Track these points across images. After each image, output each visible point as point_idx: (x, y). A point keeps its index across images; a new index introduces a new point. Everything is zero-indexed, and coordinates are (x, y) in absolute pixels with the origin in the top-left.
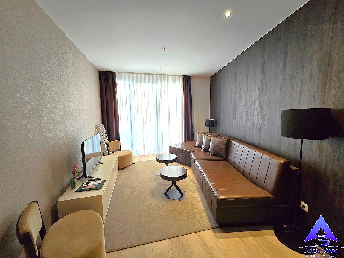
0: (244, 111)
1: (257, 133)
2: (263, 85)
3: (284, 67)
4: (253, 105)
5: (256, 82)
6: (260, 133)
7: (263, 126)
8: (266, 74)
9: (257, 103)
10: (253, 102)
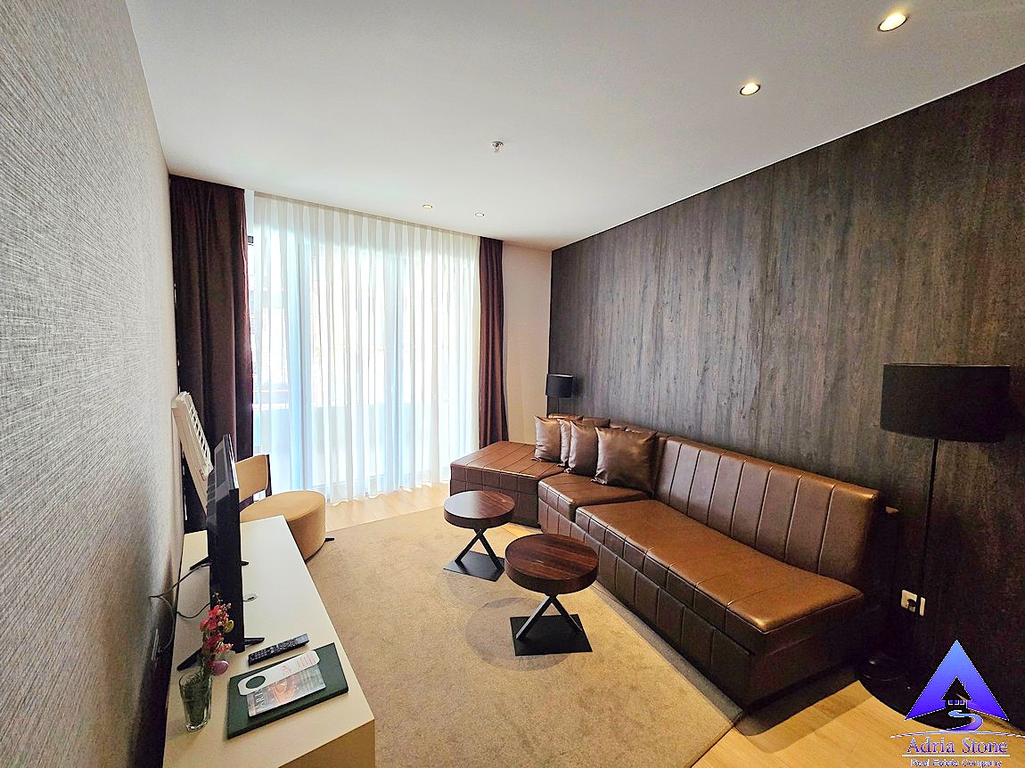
0: (696, 358)
1: (747, 418)
2: (766, 293)
3: (842, 253)
4: (731, 343)
5: (739, 283)
6: (757, 419)
7: (769, 399)
8: (778, 266)
9: (743, 337)
10: (728, 334)
